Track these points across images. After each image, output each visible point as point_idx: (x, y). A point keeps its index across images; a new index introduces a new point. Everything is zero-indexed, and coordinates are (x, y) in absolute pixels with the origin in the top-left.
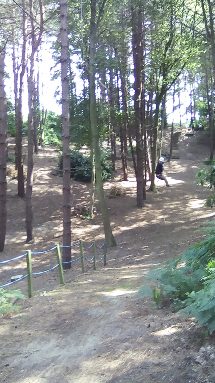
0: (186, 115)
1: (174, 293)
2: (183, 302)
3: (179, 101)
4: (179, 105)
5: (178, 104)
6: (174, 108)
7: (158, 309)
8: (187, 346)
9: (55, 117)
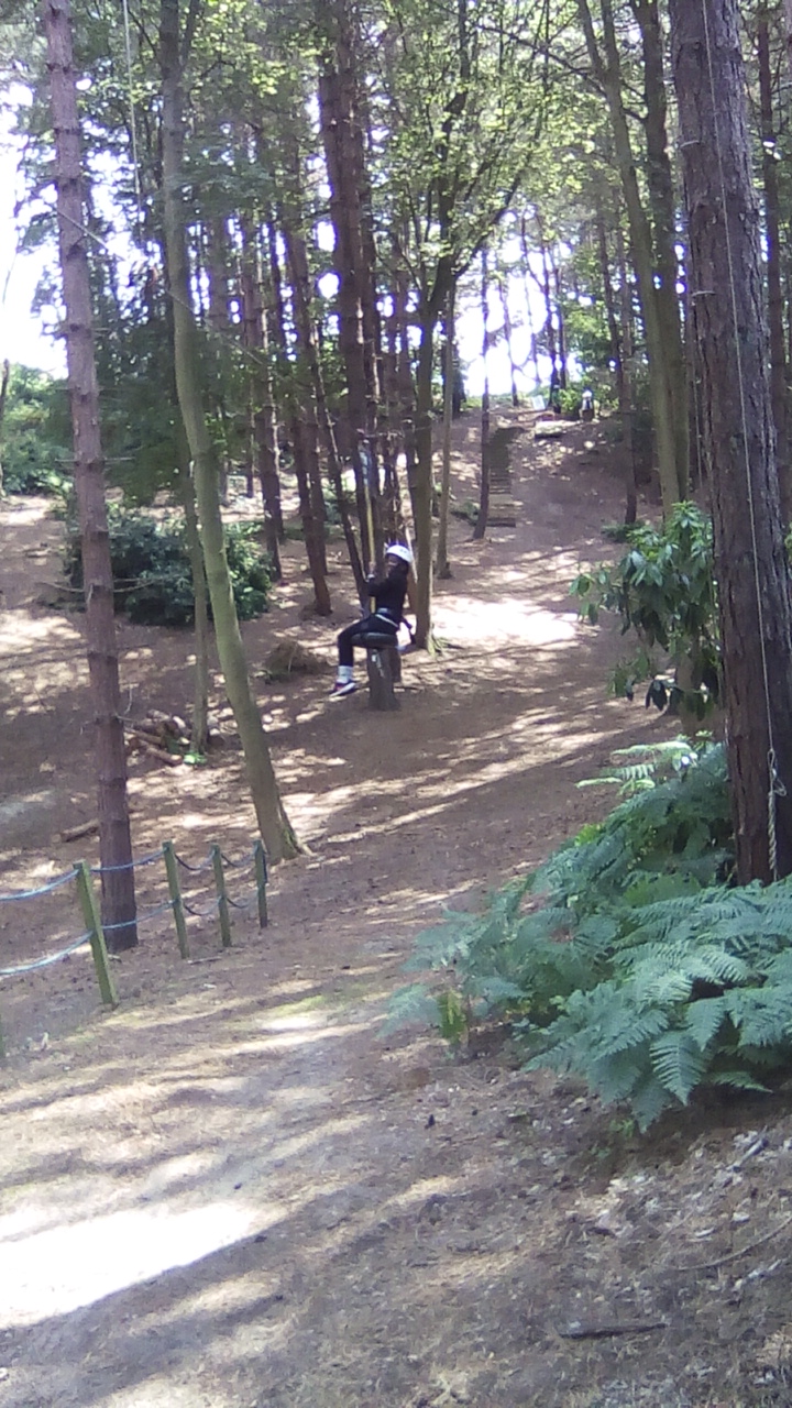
0: (531, 363)
1: (512, 1002)
2: (544, 1031)
3: (503, 312)
4: (507, 329)
5: (502, 322)
6: (489, 340)
7: (462, 1062)
8: (565, 1179)
9: (40, 385)
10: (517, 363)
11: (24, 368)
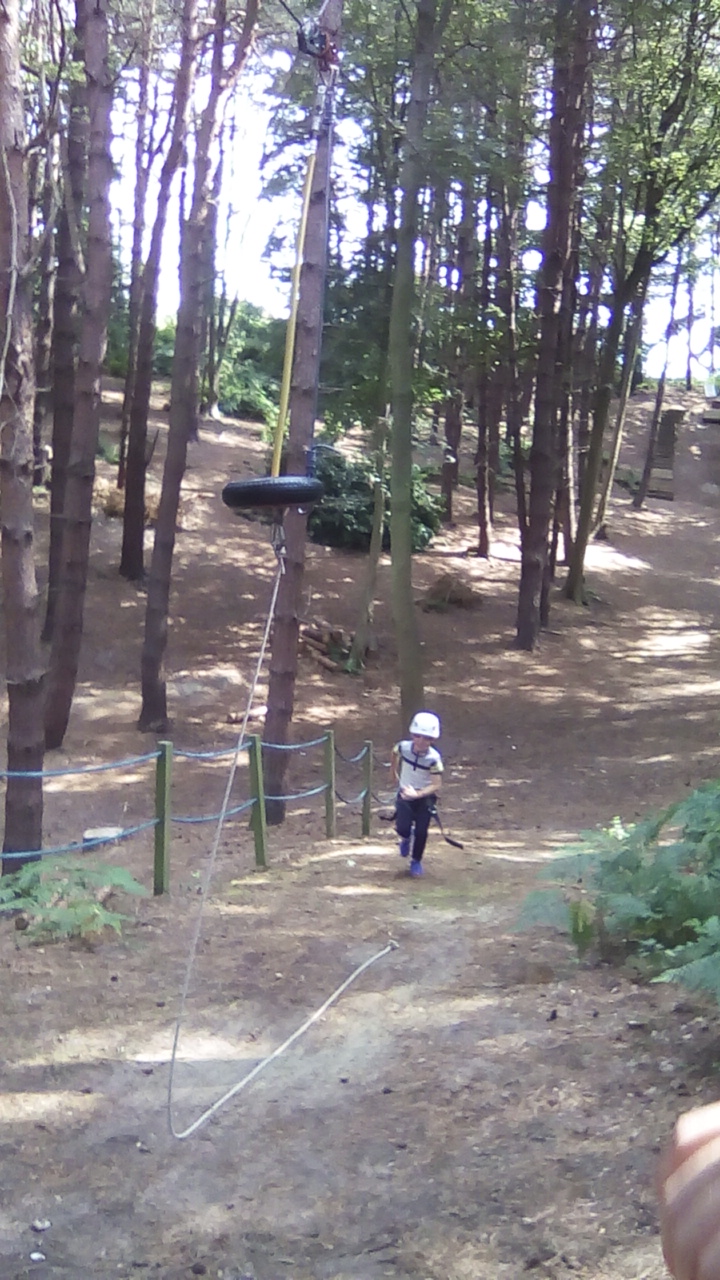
3: (688, 305)
4: (690, 319)
5: (687, 313)
6: (672, 329)
9: (263, 322)
10: (694, 352)
11: (250, 306)
